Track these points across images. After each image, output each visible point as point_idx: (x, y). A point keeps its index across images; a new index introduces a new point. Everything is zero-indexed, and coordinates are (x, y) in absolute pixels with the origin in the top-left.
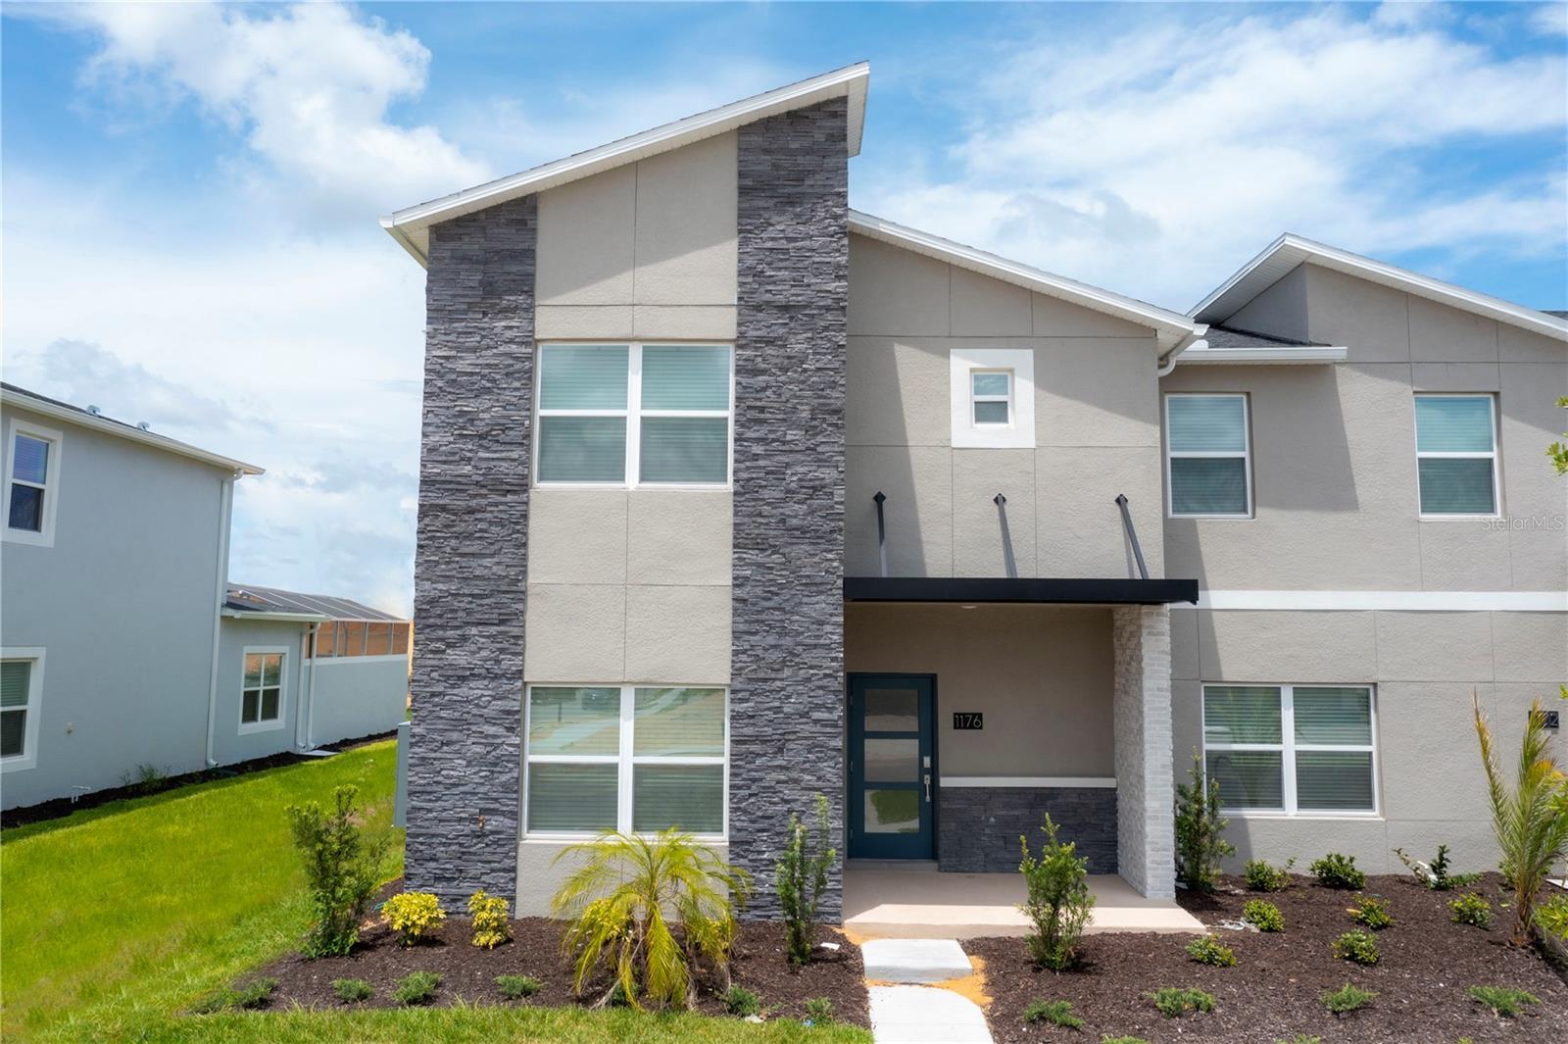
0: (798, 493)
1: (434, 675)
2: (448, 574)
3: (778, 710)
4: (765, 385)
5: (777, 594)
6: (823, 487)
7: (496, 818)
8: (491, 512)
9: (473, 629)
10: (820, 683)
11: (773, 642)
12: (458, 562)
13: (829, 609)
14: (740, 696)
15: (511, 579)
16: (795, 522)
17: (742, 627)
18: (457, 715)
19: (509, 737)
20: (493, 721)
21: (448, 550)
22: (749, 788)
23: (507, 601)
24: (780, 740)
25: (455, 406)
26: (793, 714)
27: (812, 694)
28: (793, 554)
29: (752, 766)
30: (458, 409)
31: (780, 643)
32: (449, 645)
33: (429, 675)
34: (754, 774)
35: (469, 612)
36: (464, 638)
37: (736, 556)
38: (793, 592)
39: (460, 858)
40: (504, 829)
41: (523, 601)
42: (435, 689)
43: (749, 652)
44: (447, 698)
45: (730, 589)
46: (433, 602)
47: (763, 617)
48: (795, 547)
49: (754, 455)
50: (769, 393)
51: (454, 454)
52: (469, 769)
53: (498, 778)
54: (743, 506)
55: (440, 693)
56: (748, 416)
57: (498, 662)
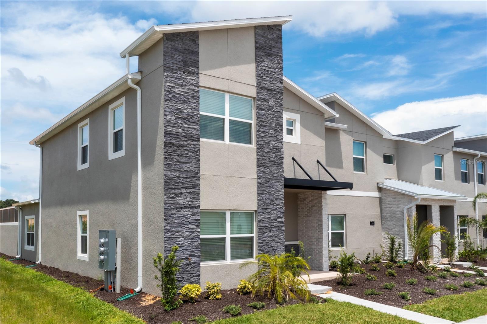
0: (273, 150)
1: (172, 206)
2: (176, 169)
3: (269, 218)
4: (264, 114)
5: (269, 182)
6: (279, 149)
7: (194, 258)
8: (189, 147)
9: (184, 190)
10: (279, 210)
11: (268, 197)
12: (178, 165)
13: (281, 187)
14: (260, 214)
15: (196, 172)
16: (272, 159)
17: (260, 192)
18: (180, 221)
19: (197, 229)
20: (192, 223)
21: (175, 160)
22: (263, 243)
23: (195, 180)
24: (270, 228)
25: (176, 106)
26: (273, 220)
27: (277, 213)
28: (272, 169)
29: (263, 236)
30: (176, 107)
31: (270, 197)
32: (177, 196)
33: (170, 207)
34: (264, 238)
35: (183, 184)
36: (181, 193)
37: (258, 169)
38: (272, 181)
39: (183, 273)
40: (197, 261)
41: (199, 180)
42: (173, 212)
43: (262, 200)
44: (176, 215)
45: (256, 180)
46: (171, 179)
47: (265, 189)
48: (273, 167)
49: (262, 136)
50: (265, 117)
51: (175, 124)
52: (185, 241)
53: (194, 244)
54: (259, 153)
55: (175, 214)
56: (260, 124)
57: (192, 202)
